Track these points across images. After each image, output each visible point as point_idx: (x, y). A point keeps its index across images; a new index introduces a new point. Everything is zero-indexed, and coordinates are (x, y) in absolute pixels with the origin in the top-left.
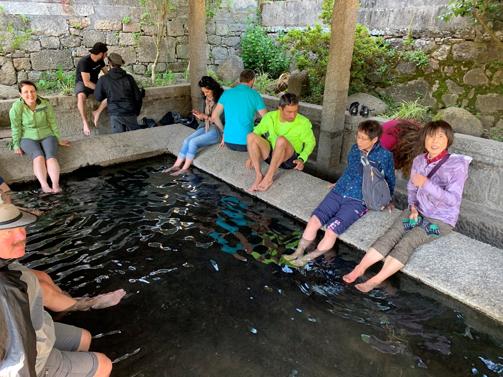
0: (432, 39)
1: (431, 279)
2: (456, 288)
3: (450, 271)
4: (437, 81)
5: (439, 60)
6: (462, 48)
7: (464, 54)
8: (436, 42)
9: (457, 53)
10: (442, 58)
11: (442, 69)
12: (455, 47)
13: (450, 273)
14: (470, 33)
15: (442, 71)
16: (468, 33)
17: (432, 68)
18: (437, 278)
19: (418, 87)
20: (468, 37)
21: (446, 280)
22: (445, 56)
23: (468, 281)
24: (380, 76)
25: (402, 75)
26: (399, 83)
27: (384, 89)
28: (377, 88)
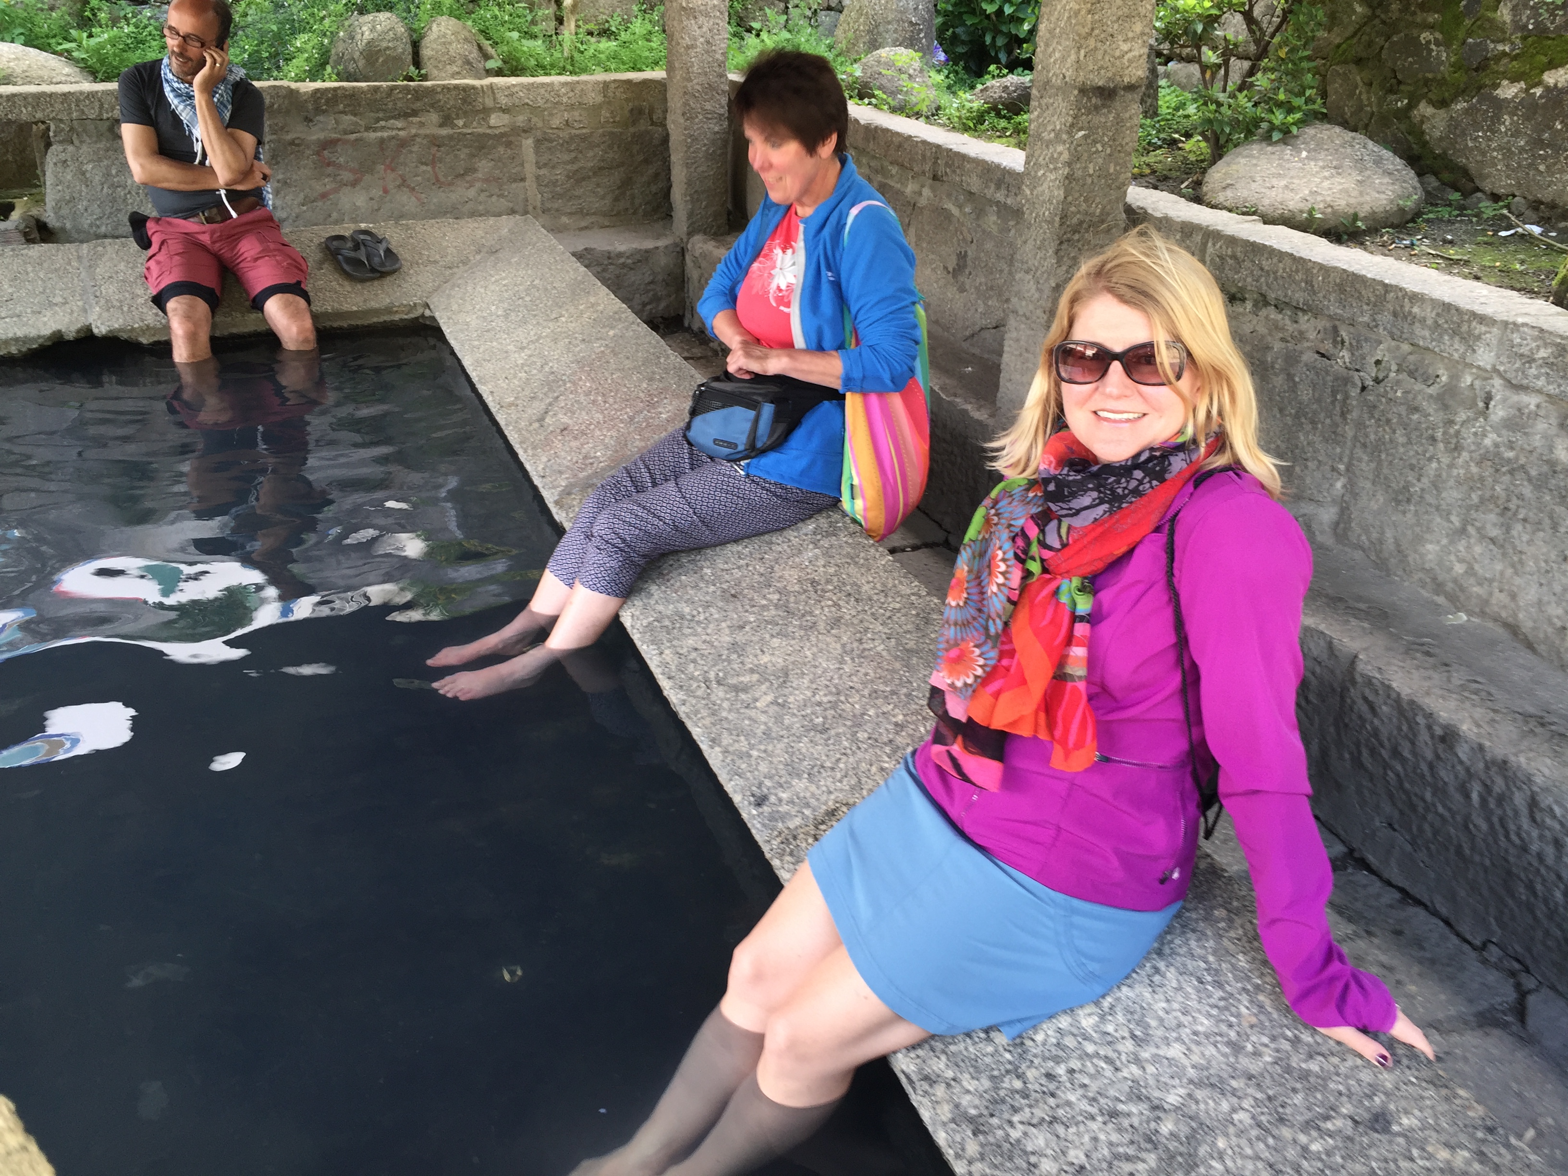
24: (1433, 47)
25: (1524, 39)
26: (1505, 82)
27: (1442, 113)
28: (1416, 106)
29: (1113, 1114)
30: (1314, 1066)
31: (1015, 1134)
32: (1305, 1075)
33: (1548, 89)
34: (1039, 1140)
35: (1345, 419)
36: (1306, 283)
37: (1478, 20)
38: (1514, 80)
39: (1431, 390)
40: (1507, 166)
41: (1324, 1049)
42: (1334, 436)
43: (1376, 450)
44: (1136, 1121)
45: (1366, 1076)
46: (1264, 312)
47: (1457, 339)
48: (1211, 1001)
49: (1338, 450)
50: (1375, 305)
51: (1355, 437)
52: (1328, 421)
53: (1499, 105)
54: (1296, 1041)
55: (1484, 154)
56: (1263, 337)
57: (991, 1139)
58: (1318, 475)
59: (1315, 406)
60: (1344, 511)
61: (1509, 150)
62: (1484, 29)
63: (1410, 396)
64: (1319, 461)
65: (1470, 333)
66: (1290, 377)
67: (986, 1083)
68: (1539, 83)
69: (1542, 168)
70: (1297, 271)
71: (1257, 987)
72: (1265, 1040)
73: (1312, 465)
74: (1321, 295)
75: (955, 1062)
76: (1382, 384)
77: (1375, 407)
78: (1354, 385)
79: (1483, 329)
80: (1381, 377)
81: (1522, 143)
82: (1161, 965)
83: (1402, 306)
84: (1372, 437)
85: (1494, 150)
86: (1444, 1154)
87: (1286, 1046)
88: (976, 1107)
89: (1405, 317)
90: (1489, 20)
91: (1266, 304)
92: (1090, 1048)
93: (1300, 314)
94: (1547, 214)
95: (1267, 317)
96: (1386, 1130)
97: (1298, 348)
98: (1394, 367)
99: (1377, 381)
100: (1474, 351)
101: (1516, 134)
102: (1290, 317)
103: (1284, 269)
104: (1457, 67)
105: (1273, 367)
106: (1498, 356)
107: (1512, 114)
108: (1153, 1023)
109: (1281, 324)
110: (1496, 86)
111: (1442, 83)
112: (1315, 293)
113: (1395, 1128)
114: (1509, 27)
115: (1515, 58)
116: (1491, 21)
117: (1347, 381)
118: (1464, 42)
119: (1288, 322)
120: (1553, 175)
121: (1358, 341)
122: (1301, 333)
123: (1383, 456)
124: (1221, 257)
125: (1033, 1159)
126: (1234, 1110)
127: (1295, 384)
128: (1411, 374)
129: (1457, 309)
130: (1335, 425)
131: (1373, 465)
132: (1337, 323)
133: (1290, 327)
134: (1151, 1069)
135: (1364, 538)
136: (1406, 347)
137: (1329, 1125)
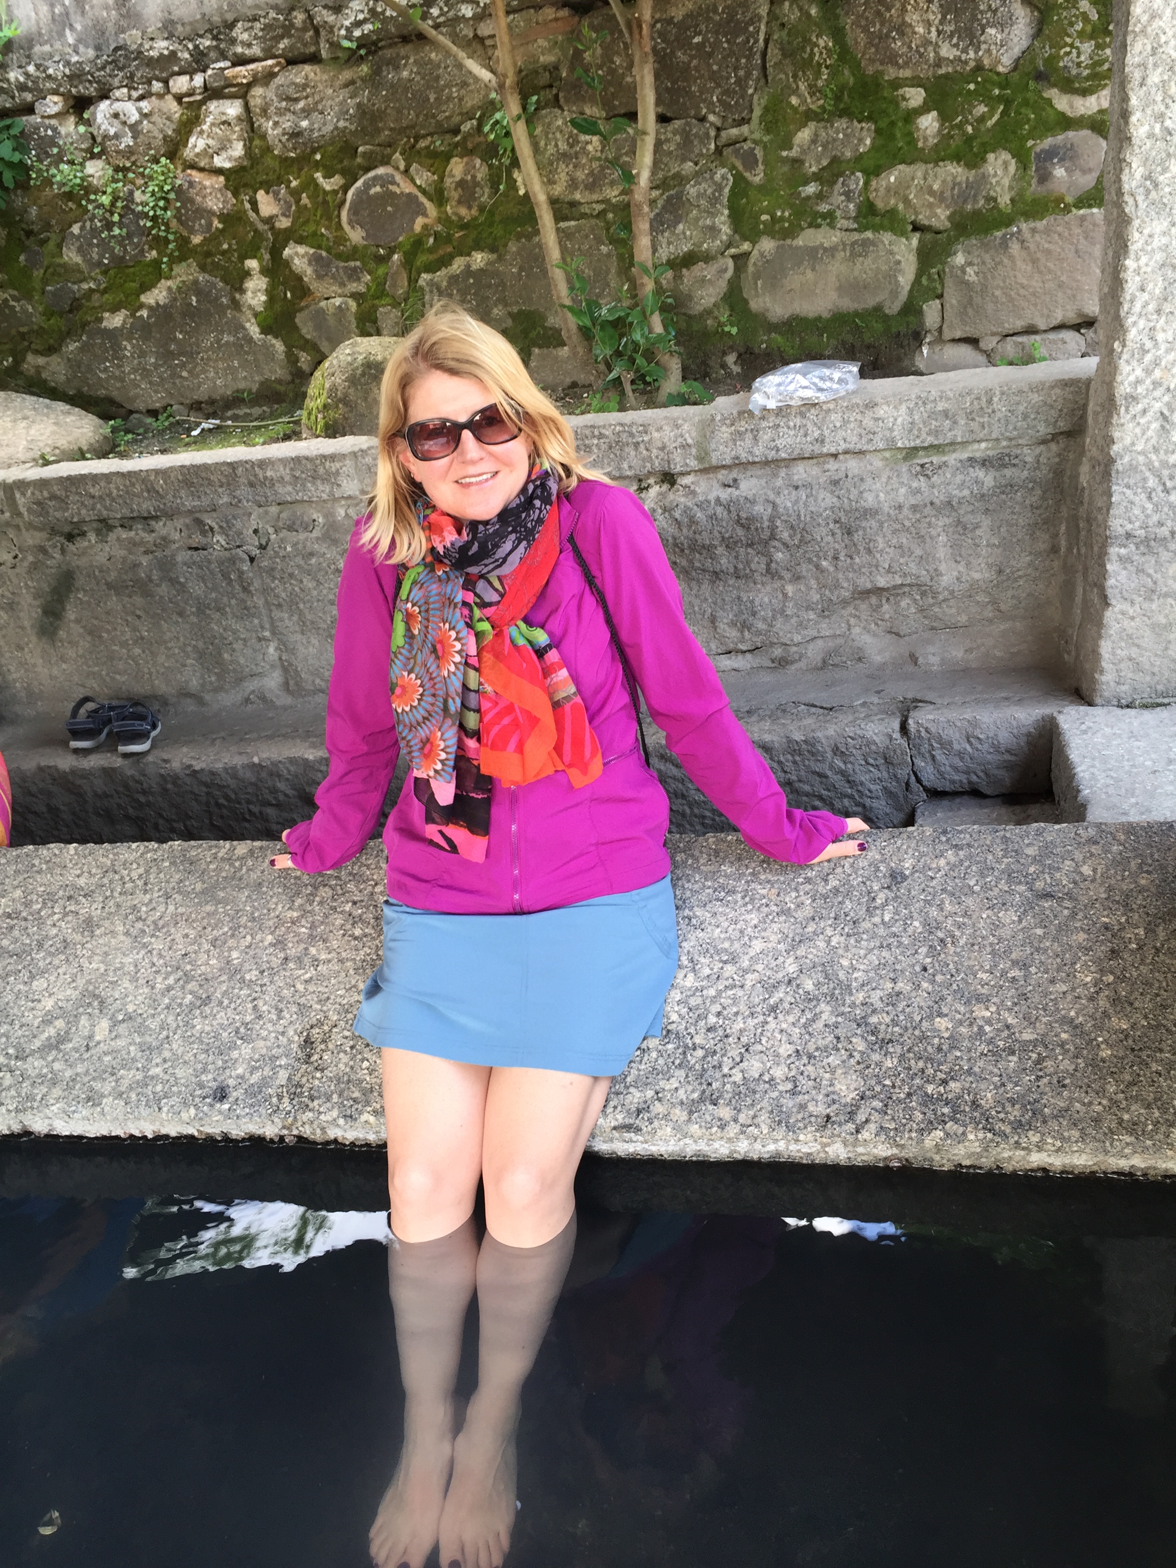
0: (157, 86)
1: (638, 1130)
2: (764, 1117)
3: (698, 1040)
4: (252, 264)
5: (219, 171)
6: (289, 99)
7: (305, 124)
8: (179, 98)
9: (276, 124)
10: (230, 159)
11: (248, 206)
12: (259, 101)
13: (700, 1053)
14: (292, 25)
15: (252, 215)
16: (283, 26)
17: (211, 213)
18: (658, 1108)
19: (189, 312)
20: (291, 47)
21: (701, 1100)
22: (238, 149)
23: (791, 1049)
24: (12, 303)
25: (105, 273)
26: (106, 315)
27: (55, 359)
28: (24, 360)
29: (773, 1009)
30: (833, 883)
31: (738, 1077)
32: (836, 891)
33: (150, 308)
34: (754, 1066)
35: (249, 592)
36: (148, 491)
37: (48, 267)
38: (114, 310)
39: (316, 533)
40: (151, 383)
41: (826, 871)
42: (246, 612)
43: (292, 604)
44: (790, 999)
45: (862, 863)
46: (112, 537)
47: (319, 482)
48: (740, 903)
49: (256, 621)
50: (229, 484)
51: (267, 602)
52: (233, 602)
53: (113, 335)
54: (808, 880)
55: (122, 380)
56: (124, 559)
57: (728, 1096)
58: (248, 652)
59: (214, 595)
60: (287, 669)
61: (144, 369)
62: (60, 275)
63: (300, 546)
64: (244, 640)
65: (329, 474)
66: (173, 582)
67: (681, 1073)
68: (142, 306)
69: (185, 374)
70: (133, 485)
71: (753, 874)
72: (794, 894)
73: (238, 646)
74: (170, 497)
75: (642, 1083)
76: (269, 548)
77: (273, 569)
78: (242, 560)
79: (338, 465)
80: (264, 542)
81: (153, 360)
82: (687, 912)
83: (256, 475)
84: (283, 595)
85: (129, 373)
86: (942, 862)
87: (808, 887)
88: (693, 1091)
89: (263, 484)
90: (60, 265)
91: (110, 528)
92: (712, 992)
93: (153, 523)
94: (211, 410)
95: (118, 539)
96: (905, 878)
97: (168, 552)
98: (271, 530)
99: (262, 547)
100: (339, 485)
101: (143, 354)
102: (144, 529)
103: (118, 489)
104: (49, 314)
105: (151, 581)
106: (361, 481)
107: (129, 339)
108: (726, 945)
109: (137, 539)
110: (100, 320)
111: (41, 332)
112: (162, 497)
113: (907, 873)
114: (83, 266)
115: (105, 291)
116: (64, 266)
117: (233, 560)
118: (43, 292)
119: (143, 534)
120: (198, 376)
121: (227, 522)
122: (164, 539)
123: (301, 606)
124: (39, 503)
125: (766, 1078)
126: (828, 942)
127: (183, 585)
128: (291, 528)
129: (307, 458)
130: (243, 601)
131: (295, 618)
132: (197, 515)
133: (149, 538)
134: (759, 967)
135: (318, 681)
136: (274, 509)
137: (879, 901)
